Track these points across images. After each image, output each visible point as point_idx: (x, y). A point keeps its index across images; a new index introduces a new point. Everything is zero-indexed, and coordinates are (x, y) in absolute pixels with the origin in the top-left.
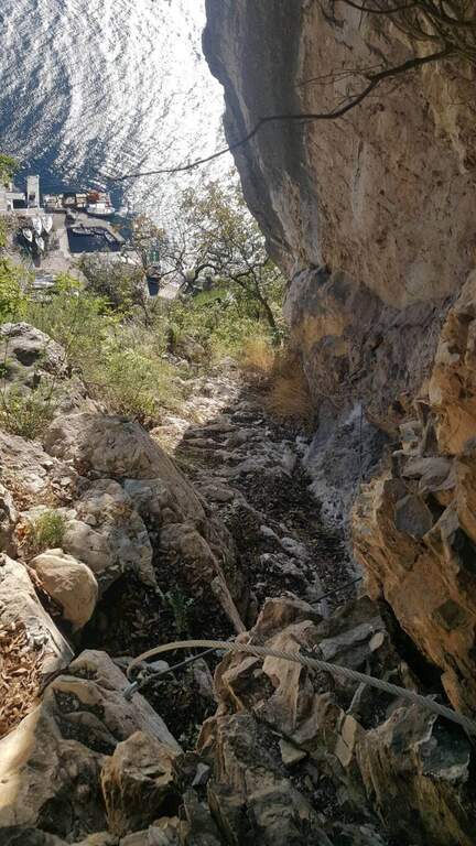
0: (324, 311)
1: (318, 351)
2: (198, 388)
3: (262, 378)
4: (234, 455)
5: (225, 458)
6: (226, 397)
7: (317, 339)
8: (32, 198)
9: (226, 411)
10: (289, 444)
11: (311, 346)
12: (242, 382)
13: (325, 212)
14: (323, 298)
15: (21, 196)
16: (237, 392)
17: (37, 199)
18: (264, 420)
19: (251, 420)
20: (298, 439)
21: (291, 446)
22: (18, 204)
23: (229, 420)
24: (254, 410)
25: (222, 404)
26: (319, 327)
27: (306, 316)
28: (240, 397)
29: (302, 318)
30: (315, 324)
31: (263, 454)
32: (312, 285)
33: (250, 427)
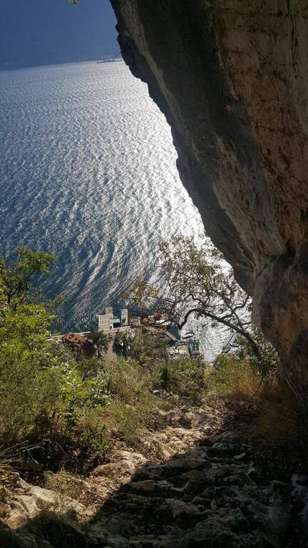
0: (295, 297)
1: (299, 351)
2: (178, 418)
3: (250, 407)
4: (191, 508)
5: (176, 512)
6: (206, 427)
7: (294, 338)
8: (124, 321)
9: (201, 443)
10: (280, 486)
11: (289, 349)
12: (226, 411)
13: (269, 164)
14: (291, 282)
15: (118, 321)
16: (219, 421)
17: (126, 321)
18: (248, 454)
19: (231, 453)
20: (295, 478)
21: (283, 491)
22: (116, 325)
23: (204, 455)
24: (237, 440)
25: (199, 435)
26: (294, 321)
27: (275, 311)
28: (223, 426)
29: (271, 315)
30: (287, 318)
31: (234, 505)
32: (275, 274)
33: (229, 463)
